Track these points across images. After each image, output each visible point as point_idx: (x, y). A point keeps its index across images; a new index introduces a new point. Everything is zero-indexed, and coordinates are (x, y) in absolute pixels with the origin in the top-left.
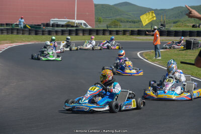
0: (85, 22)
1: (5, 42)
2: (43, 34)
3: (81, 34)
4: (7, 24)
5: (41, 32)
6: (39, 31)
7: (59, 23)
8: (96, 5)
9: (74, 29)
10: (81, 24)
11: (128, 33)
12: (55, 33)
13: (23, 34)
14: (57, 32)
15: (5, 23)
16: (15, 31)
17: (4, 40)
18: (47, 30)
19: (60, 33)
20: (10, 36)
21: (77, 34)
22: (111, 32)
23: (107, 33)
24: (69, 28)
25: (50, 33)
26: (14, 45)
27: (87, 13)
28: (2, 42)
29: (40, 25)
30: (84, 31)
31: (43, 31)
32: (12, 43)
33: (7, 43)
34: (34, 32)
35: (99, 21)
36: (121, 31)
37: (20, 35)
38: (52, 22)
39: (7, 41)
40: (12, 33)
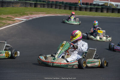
1: (42, 13)
3: (105, 12)
5: (74, 8)
6: (72, 7)
12: (84, 9)
13: (60, 8)
16: (54, 6)
19: (89, 10)
21: (102, 11)
25: (81, 9)
26: (46, 15)
28: (39, 13)
29: (77, 3)
33: (42, 14)
34: (68, 8)
37: (57, 10)
40: (52, 7)
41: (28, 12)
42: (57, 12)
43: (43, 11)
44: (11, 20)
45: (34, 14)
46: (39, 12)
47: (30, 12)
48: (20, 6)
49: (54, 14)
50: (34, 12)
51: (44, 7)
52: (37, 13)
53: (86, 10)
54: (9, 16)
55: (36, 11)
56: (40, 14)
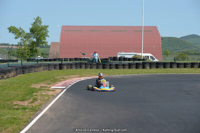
0: (152, 55)
1: (74, 76)
2: (110, 68)
3: (148, 68)
4: (76, 59)
7: (126, 56)
8: (163, 38)
9: (141, 62)
10: (148, 57)
11: (196, 66)
12: (122, 67)
13: (91, 68)
14: (124, 66)
15: (74, 58)
16: (84, 66)
17: (73, 74)
18: (114, 63)
19: (128, 66)
20: (79, 70)
21: (144, 68)
22: (178, 65)
23: (175, 66)
24: (136, 62)
25: (117, 67)
26: (83, 79)
27: (154, 47)
28: (71, 76)
29: (108, 59)
30: (151, 65)
31: (110, 65)
32: (80, 77)
34: (101, 66)
35: (166, 54)
36: (189, 64)
37: (88, 70)
38: (119, 56)
39: (76, 76)
40: (81, 67)
41: (59, 77)
42: (92, 73)
43: (75, 74)
44: (51, 90)
45: (67, 79)
46: (69, 75)
47: (61, 77)
48: (43, 70)
49: (89, 77)
50: (65, 75)
51: (71, 68)
52: (69, 77)
53: (124, 68)
54: (42, 85)
55: (67, 75)
56: (72, 78)
